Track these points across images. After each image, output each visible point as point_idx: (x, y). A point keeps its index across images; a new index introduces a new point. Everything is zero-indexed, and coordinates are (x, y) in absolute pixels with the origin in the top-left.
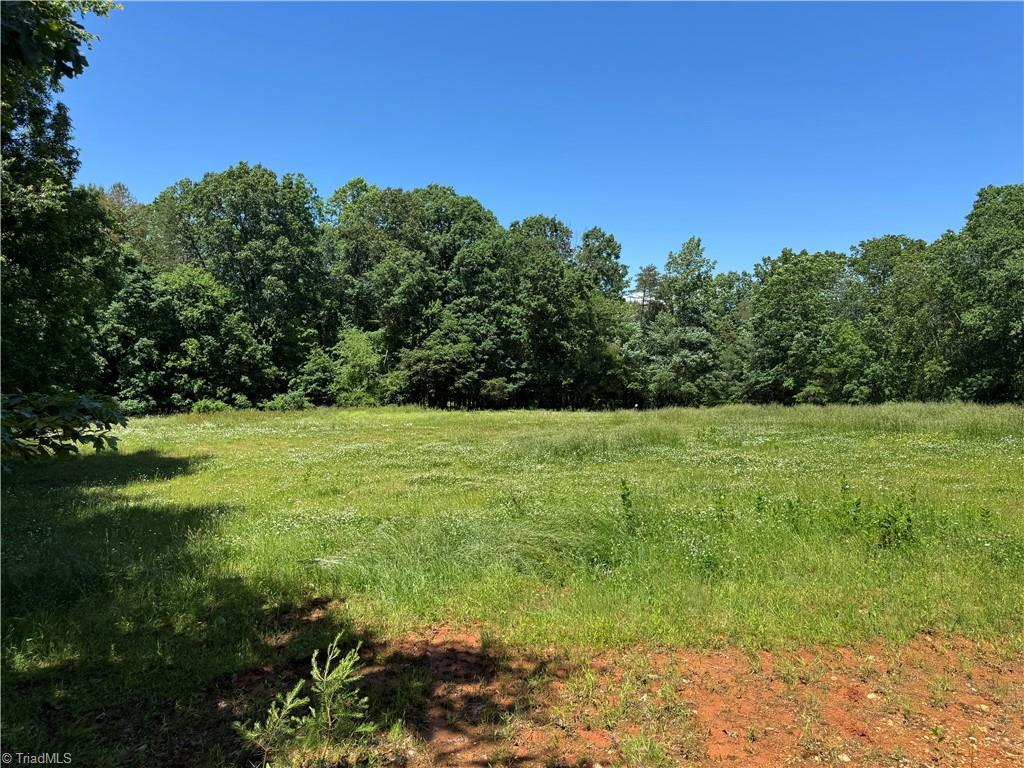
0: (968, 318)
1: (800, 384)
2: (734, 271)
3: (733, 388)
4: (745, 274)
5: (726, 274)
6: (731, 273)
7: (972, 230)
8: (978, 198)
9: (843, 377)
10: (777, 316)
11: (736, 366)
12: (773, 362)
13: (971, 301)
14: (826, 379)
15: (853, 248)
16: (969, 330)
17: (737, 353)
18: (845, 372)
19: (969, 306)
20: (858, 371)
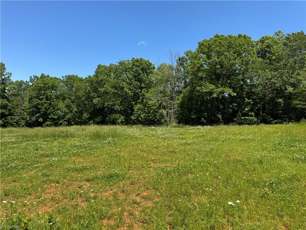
0: (95, 101)
1: (45, 121)
2: (23, 80)
3: (21, 122)
4: (26, 82)
5: (20, 81)
6: (21, 81)
7: (96, 76)
8: (97, 67)
9: (59, 119)
10: (37, 97)
11: (22, 115)
12: (36, 113)
13: (96, 96)
14: (53, 119)
15: (63, 77)
16: (95, 105)
17: (23, 110)
18: (59, 117)
19: (95, 98)
20: (64, 117)
